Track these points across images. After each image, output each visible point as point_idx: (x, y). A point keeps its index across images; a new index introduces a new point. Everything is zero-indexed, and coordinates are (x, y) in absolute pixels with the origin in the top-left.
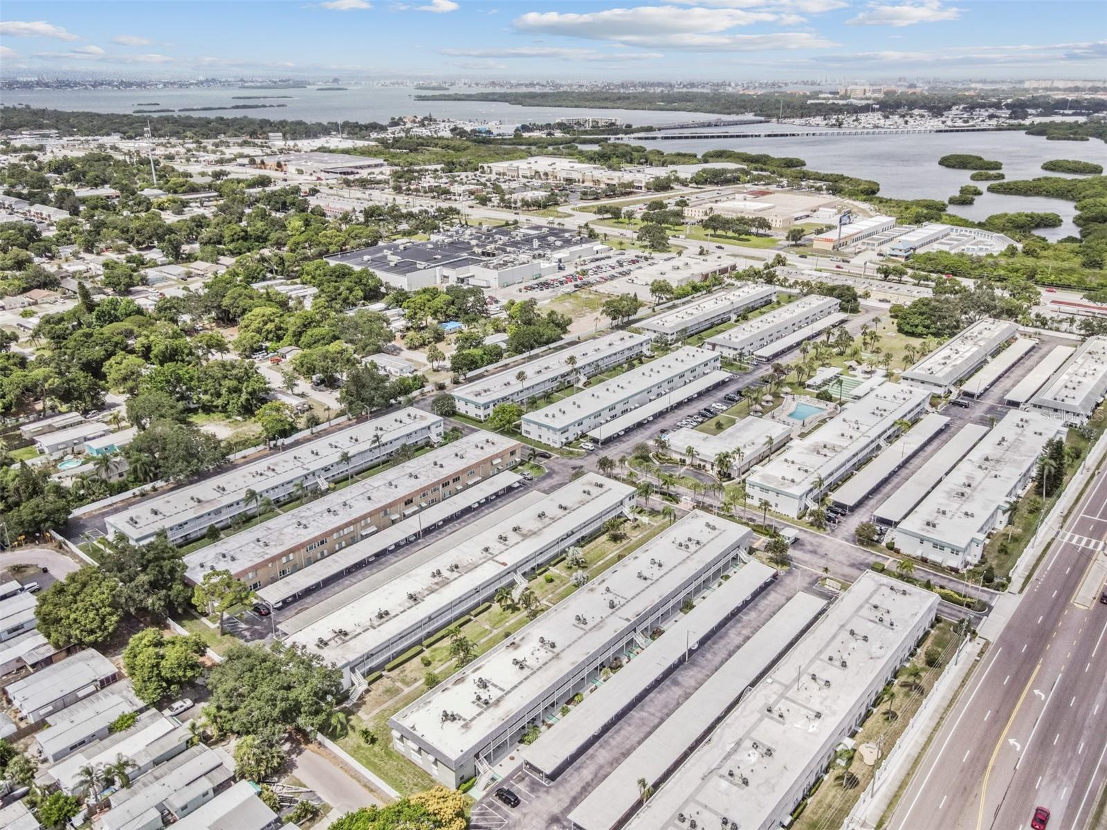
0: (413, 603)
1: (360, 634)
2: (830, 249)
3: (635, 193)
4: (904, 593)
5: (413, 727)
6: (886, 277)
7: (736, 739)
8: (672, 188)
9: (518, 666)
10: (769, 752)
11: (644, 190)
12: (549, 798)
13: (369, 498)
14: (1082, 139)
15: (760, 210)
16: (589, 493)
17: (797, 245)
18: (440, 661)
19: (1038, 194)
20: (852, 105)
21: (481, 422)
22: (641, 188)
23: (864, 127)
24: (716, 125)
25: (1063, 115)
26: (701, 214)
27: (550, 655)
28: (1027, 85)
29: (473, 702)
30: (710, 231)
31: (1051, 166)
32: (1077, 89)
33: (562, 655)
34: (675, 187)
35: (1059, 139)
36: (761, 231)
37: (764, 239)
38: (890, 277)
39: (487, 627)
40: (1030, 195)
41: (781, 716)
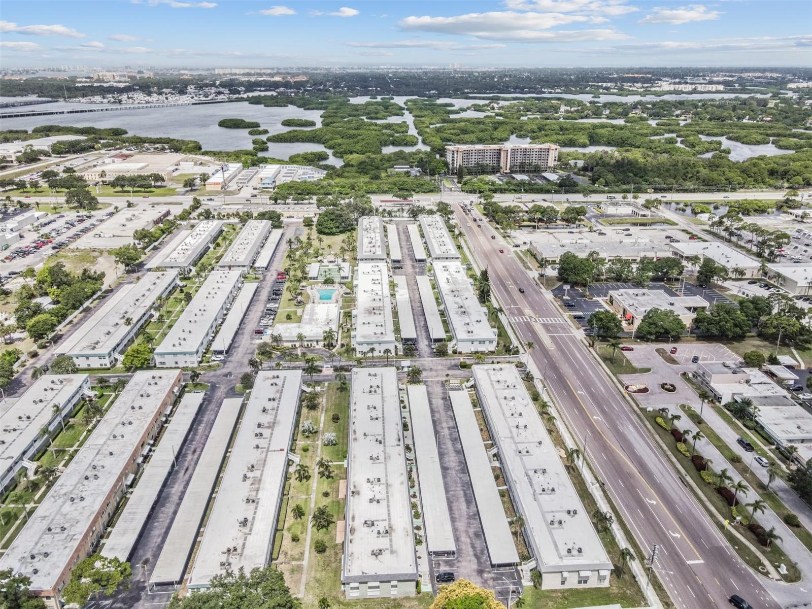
0: (254, 504)
1: (244, 544)
2: (220, 189)
3: (10, 167)
4: (501, 369)
5: (363, 573)
6: (276, 202)
7: (524, 474)
8: (39, 160)
9: (375, 503)
10: (544, 471)
11: (15, 163)
12: (464, 564)
13: (111, 454)
14: (285, 106)
15: (141, 169)
16: (276, 384)
17: (192, 190)
18: (302, 533)
19: (298, 141)
20: (113, 87)
21: (109, 369)
22: (12, 162)
23: (139, 103)
24: (13, 106)
25: (260, 91)
26: (97, 177)
27: (383, 487)
28: (217, 72)
29: (378, 537)
30: (119, 189)
31: (287, 123)
32: (249, 74)
33: (389, 482)
34: (41, 158)
35: (272, 106)
36: (159, 184)
37: (163, 189)
38: (279, 201)
39: (304, 497)
40: (293, 142)
41: (527, 452)
